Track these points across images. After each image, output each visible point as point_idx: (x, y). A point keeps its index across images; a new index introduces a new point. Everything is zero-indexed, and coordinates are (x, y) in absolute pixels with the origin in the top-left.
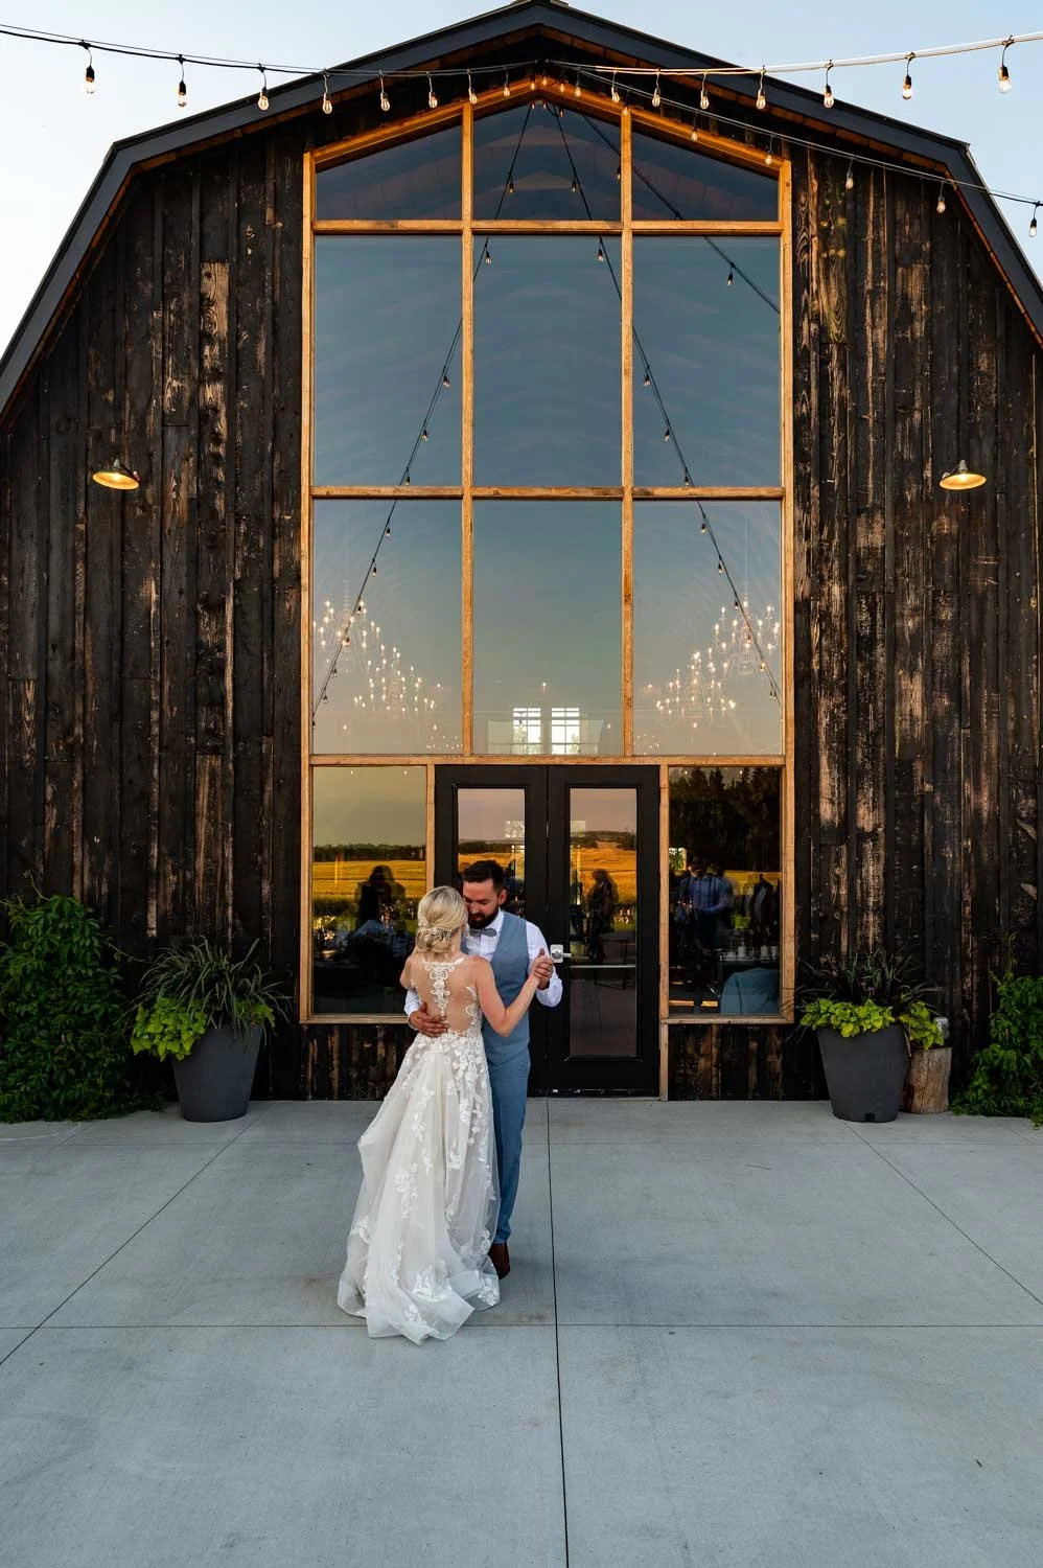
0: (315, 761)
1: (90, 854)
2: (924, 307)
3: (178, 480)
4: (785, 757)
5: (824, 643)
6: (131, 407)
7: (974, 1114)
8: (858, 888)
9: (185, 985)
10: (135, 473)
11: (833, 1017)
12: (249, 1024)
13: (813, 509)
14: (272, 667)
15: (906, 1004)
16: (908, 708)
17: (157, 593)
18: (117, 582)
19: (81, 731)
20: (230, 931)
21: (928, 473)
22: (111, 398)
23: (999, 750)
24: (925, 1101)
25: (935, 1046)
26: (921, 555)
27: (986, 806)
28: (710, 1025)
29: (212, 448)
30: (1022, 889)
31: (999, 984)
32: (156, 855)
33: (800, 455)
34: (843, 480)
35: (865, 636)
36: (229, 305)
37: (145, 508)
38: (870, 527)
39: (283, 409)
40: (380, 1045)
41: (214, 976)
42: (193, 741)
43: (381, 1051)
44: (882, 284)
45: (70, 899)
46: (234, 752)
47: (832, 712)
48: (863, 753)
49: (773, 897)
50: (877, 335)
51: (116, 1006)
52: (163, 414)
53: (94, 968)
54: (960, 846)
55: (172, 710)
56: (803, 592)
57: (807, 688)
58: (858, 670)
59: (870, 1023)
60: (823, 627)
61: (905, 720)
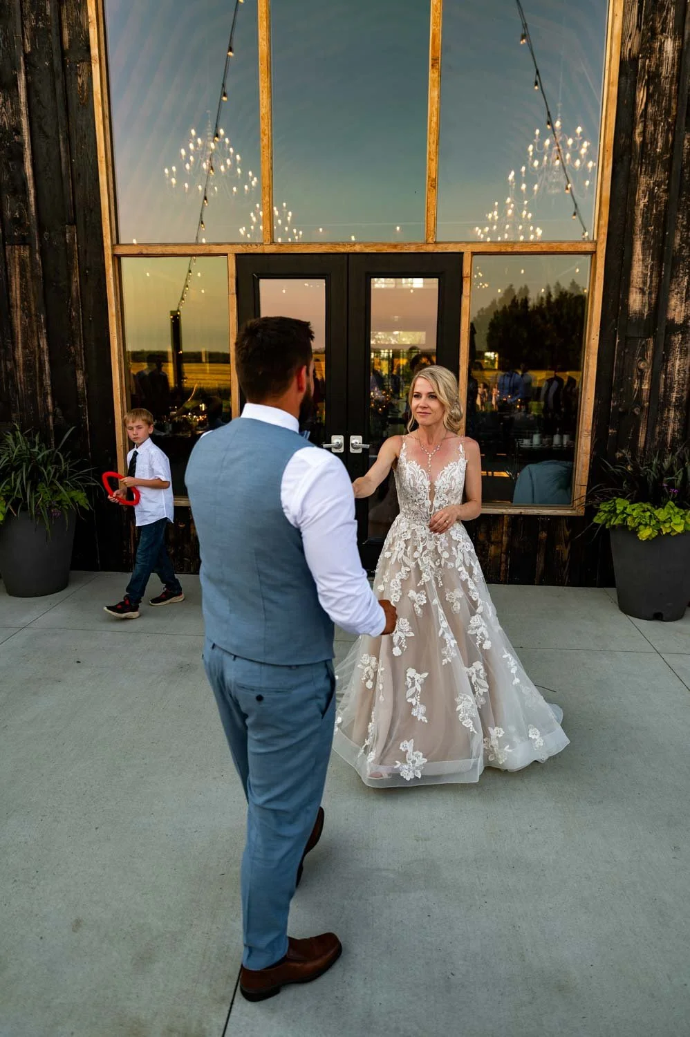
0: (120, 251)
4: (596, 243)
5: (650, 110)
8: (662, 382)
11: (629, 519)
14: (70, 152)
20: (51, 417)
28: (502, 515)
46: (40, 241)
47: (651, 191)
48: (681, 239)
56: (630, 50)
57: (626, 163)
58: (686, 142)
59: (670, 526)
60: (651, 91)
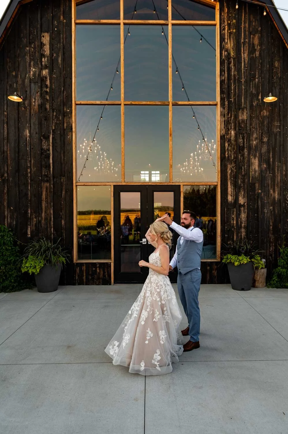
0: (77, 184)
1: (10, 212)
2: (259, 47)
3: (35, 99)
4: (218, 182)
5: (229, 148)
6: (20, 77)
7: (273, 288)
8: (239, 221)
9: (37, 252)
10: (22, 97)
11: (232, 260)
12: (57, 263)
13: (226, 108)
14: (64, 156)
15: (254, 256)
16: (254, 168)
17: (29, 133)
18: (17, 130)
19: (7, 175)
20: (52, 235)
21: (260, 97)
22: (14, 74)
23: (280, 180)
24: (259, 284)
25: (262, 268)
26: (258, 122)
27: (277, 197)
29: (45, 89)
31: (281, 249)
32: (30, 212)
33: (222, 92)
34: (235, 99)
35: (241, 146)
36: (50, 46)
37: (25, 108)
38: (243, 114)
39: (67, 77)
40: (98, 269)
41: (46, 249)
42: (40, 178)
43: (98, 270)
44: (246, 40)
45: (4, 226)
46: (53, 181)
47: (231, 169)
48: (241, 181)
49: (214, 224)
50: (245, 55)
51: (18, 258)
52: (30, 79)
53: (11, 247)
54: (269, 208)
55: (34, 169)
56: (223, 133)
57: (224, 162)
58: (239, 156)
60: (229, 143)
61: (253, 171)
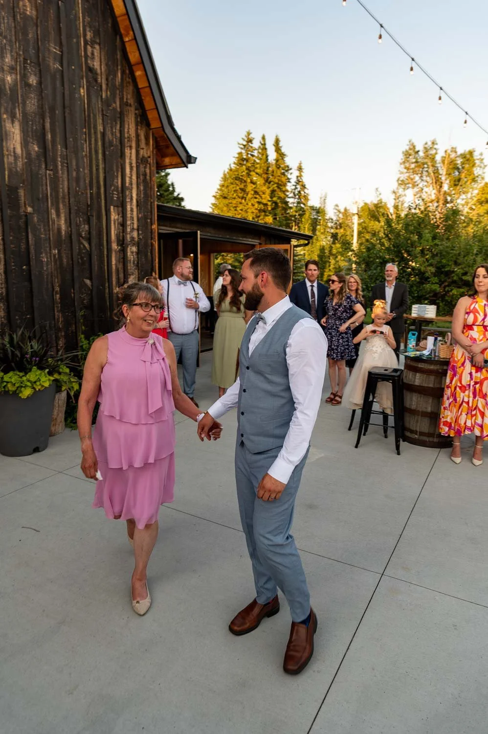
11: (9, 385)
16: (12, 147)
23: (69, 189)
26: (13, 25)
27: (63, 227)
30: (84, 283)
54: (50, 253)
59: (40, 384)
61: (11, 155)
